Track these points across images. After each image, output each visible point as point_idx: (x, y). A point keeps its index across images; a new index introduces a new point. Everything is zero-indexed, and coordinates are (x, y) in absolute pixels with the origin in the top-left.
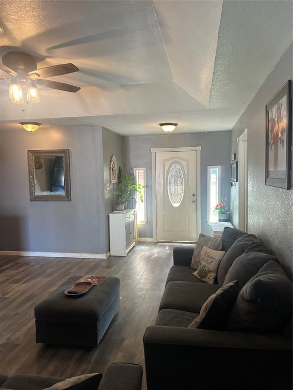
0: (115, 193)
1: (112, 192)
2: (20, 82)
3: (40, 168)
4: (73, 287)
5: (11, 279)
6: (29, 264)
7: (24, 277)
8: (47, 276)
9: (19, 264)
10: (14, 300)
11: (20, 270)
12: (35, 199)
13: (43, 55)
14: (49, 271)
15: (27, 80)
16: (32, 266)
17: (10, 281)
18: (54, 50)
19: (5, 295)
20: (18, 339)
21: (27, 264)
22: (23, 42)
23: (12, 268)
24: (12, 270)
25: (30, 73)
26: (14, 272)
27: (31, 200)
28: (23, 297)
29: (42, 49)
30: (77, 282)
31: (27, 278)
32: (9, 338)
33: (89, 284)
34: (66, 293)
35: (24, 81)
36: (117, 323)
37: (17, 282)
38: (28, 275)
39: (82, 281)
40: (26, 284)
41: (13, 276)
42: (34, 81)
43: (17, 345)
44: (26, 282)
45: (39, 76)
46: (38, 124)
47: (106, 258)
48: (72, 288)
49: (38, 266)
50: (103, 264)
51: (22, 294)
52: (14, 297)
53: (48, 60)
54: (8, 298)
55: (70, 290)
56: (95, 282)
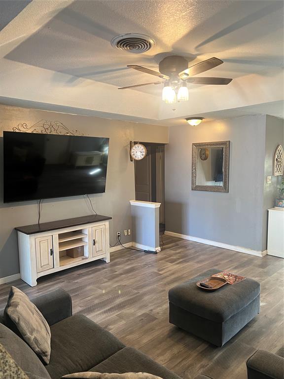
0: (278, 187)
1: (275, 185)
2: (171, 84)
3: (205, 159)
4: (208, 280)
5: (168, 258)
6: (186, 247)
7: (179, 259)
8: (198, 262)
9: (178, 245)
10: (165, 277)
11: (177, 251)
12: (196, 188)
13: (194, 54)
14: (202, 257)
15: (179, 82)
16: (188, 250)
17: (167, 259)
18: (202, 47)
19: (160, 271)
20: (158, 313)
21: (185, 247)
22: (173, 47)
23: (171, 248)
24: (171, 250)
25: (179, 74)
26: (173, 252)
27: (192, 190)
28: (173, 277)
29: (191, 49)
30: (213, 276)
31: (181, 260)
32: (151, 310)
33: (224, 280)
34: (198, 284)
35: (176, 82)
36: (251, 330)
37: (172, 261)
38: (182, 257)
39: (218, 276)
40: (178, 266)
41: (170, 256)
42: (185, 80)
43: (156, 319)
44: (178, 263)
45: (188, 75)
46: (201, 118)
47: (261, 256)
48: (206, 281)
49: (192, 251)
50: (256, 261)
51: (173, 274)
52: (165, 275)
53: (198, 57)
54: (161, 274)
55: (203, 282)
56: (231, 280)
